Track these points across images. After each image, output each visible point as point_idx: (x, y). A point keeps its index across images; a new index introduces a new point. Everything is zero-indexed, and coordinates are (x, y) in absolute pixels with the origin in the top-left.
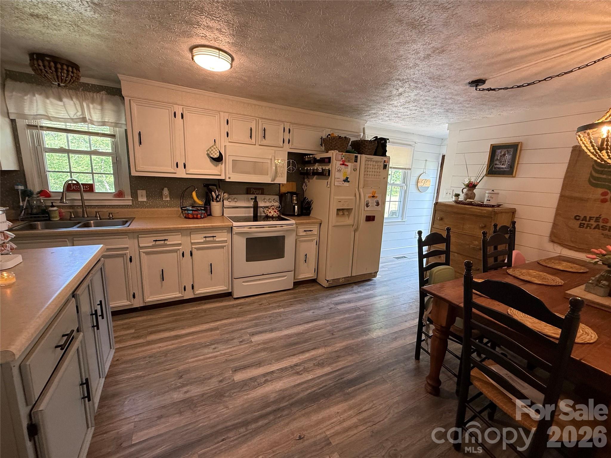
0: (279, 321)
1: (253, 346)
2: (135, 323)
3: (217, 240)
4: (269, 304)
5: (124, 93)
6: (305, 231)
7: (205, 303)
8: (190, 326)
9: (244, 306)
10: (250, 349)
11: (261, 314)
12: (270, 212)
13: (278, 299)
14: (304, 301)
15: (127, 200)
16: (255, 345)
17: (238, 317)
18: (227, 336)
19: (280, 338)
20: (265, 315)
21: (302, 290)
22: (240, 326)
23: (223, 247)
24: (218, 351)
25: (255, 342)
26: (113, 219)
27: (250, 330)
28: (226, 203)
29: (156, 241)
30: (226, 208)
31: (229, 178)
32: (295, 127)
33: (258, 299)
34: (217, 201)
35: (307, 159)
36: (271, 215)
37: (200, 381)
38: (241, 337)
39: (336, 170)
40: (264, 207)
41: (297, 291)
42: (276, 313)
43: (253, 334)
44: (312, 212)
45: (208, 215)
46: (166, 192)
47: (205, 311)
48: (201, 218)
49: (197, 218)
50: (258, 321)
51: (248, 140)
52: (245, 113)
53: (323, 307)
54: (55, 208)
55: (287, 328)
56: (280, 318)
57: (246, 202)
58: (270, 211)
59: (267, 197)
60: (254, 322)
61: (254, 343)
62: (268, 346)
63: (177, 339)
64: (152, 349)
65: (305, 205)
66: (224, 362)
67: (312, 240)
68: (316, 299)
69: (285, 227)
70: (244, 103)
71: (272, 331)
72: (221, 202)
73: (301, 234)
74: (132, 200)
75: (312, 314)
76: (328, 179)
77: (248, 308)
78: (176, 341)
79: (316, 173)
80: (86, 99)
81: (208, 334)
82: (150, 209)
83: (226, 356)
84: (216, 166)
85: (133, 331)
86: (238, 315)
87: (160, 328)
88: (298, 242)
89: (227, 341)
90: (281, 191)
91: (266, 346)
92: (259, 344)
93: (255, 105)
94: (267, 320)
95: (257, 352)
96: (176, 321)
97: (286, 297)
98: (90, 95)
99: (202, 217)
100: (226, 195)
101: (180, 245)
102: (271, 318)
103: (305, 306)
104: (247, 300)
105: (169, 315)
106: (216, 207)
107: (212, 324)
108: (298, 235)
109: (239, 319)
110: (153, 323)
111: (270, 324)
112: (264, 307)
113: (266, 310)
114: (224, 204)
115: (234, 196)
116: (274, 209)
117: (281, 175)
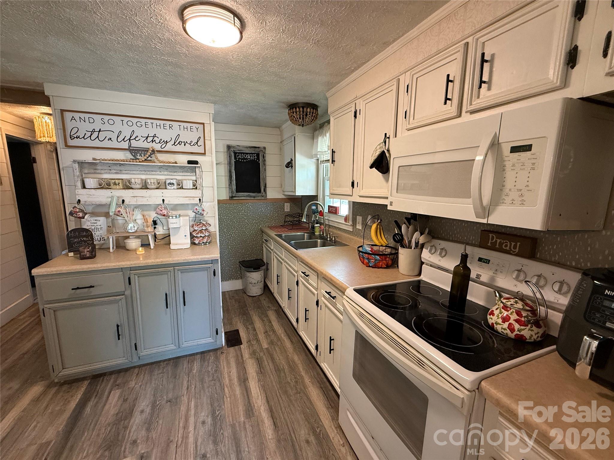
15: (350, 226)
28: (425, 254)
30: (426, 263)
31: (392, 204)
51: (442, 110)
54: (318, 225)
59: (535, 268)
74: (353, 226)
85: (265, 347)
89: (214, 434)
101: (315, 288)
109: (271, 444)
110: (277, 355)
114: (422, 255)
115: (443, 244)
116: (505, 308)
117: (522, 195)
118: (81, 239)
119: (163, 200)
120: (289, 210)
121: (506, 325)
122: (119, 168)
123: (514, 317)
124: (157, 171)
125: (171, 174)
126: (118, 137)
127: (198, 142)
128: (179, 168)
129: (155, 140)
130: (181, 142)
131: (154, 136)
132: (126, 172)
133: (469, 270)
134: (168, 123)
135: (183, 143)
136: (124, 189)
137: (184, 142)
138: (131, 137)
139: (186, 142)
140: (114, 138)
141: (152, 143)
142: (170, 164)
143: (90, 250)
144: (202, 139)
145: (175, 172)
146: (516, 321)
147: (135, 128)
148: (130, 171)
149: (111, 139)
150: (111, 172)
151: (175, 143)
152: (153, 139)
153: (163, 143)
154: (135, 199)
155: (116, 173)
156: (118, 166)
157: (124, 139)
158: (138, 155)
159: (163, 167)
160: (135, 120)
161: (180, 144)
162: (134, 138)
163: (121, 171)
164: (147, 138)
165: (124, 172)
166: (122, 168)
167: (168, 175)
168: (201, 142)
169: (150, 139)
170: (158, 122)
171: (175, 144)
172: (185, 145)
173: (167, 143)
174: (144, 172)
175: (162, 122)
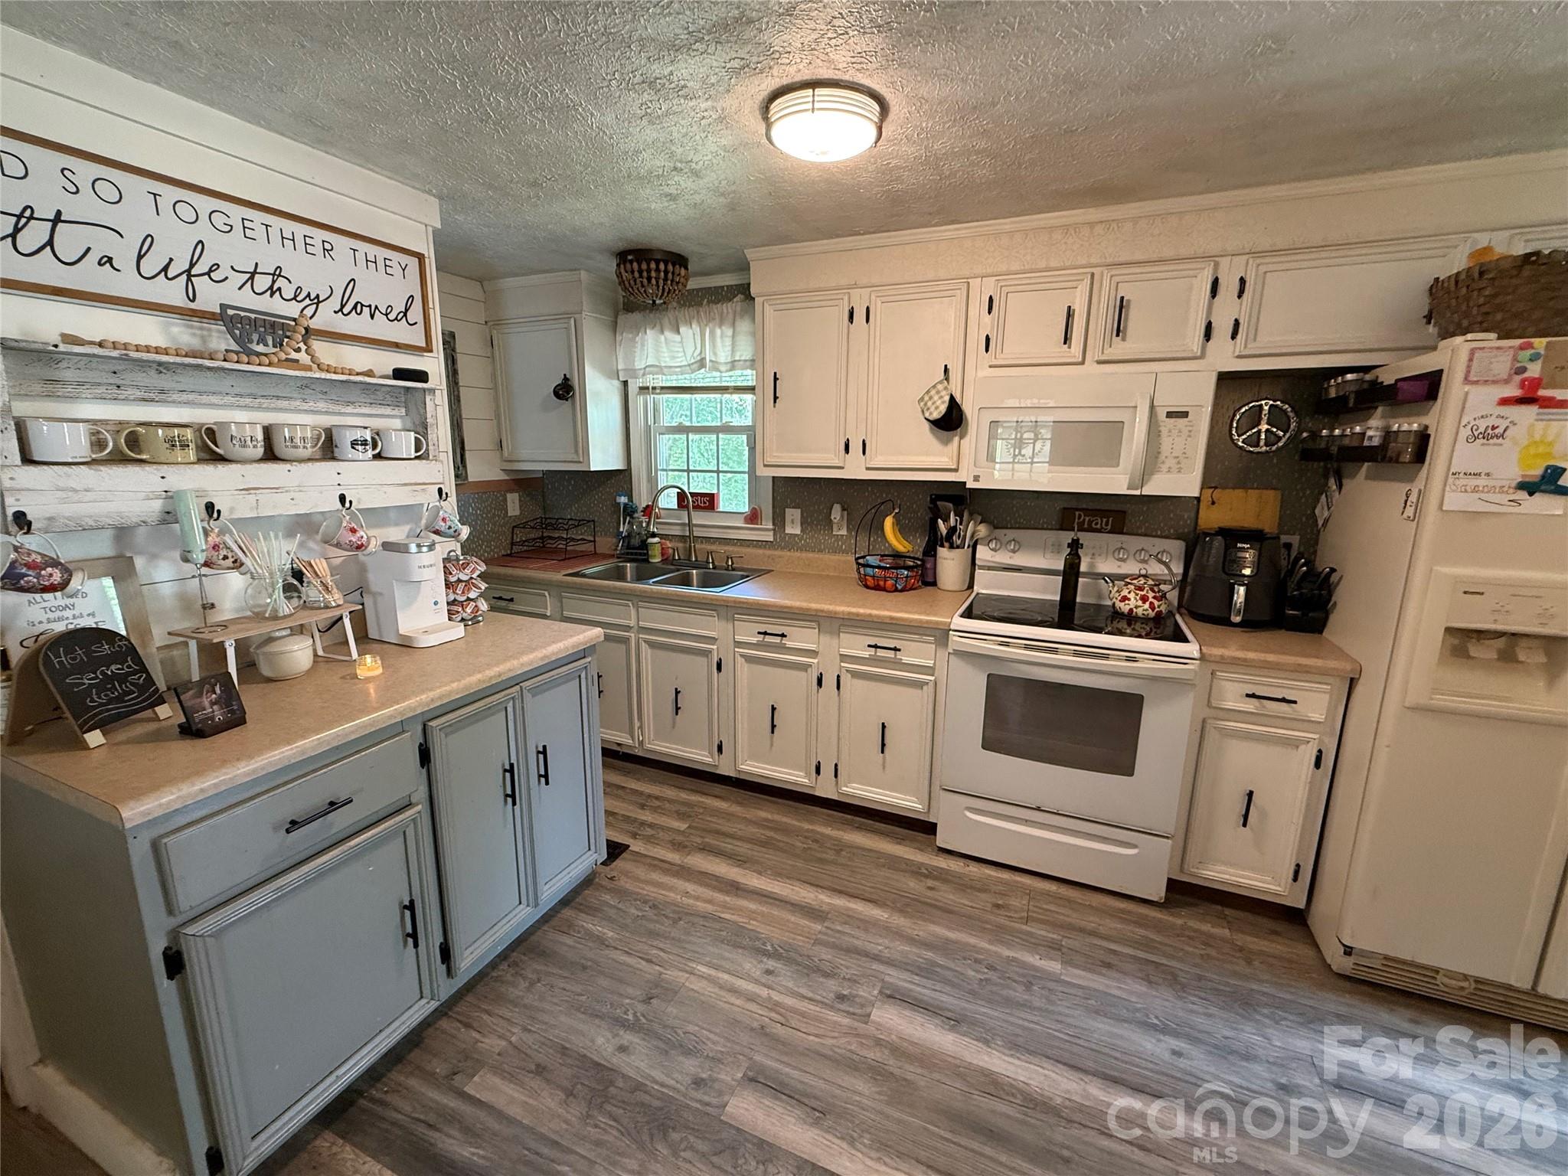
0: (1008, 1002)
1: (858, 1035)
2: (701, 811)
3: (906, 660)
4: (1027, 920)
5: (753, 291)
6: (1253, 696)
7: (859, 828)
8: (779, 874)
9: (944, 887)
10: (843, 1040)
11: (972, 941)
12: (1125, 599)
13: (1074, 918)
14: (1173, 980)
15: (765, 532)
16: (866, 1036)
17: (902, 911)
18: (826, 954)
19: (960, 1071)
20: (979, 950)
21: (1206, 927)
22: (878, 944)
23: (920, 685)
24: (769, 987)
25: (879, 1026)
26: (733, 570)
27: (896, 977)
28: (983, 553)
29: (765, 633)
30: (982, 568)
31: (976, 479)
32: (1271, 267)
33: (1006, 883)
34: (952, 547)
35: (1333, 394)
36: (1124, 607)
37: (668, 1041)
38: (853, 981)
39: (1465, 433)
40: (1110, 576)
41: (1179, 922)
42: (1024, 965)
43: (893, 996)
44: (1333, 619)
45: (926, 584)
46: (836, 513)
47: (840, 847)
48: (896, 590)
49: (884, 589)
50: (941, 961)
51: (1060, 352)
52: (1054, 264)
53: (1248, 1057)
54: (656, 540)
55: (1016, 1046)
56: (1019, 993)
57: (1048, 556)
58: (1125, 593)
59: (1134, 542)
60: (929, 955)
61: (871, 1029)
62: (897, 1071)
63: (728, 893)
64: (671, 889)
65: (1299, 587)
66: (752, 1029)
67: (1295, 744)
68: (1244, 1003)
69: (1145, 665)
70: (1051, 229)
71: (955, 1021)
72: (966, 552)
73: (1229, 705)
74: (774, 530)
75: (1167, 1056)
76: (1411, 479)
77: (947, 896)
78: (720, 897)
79: (1359, 454)
80: (710, 320)
81: (793, 919)
82: (804, 555)
83: (773, 1015)
84: (946, 442)
85: (683, 826)
86: (908, 905)
87: (727, 846)
88: (1212, 736)
89: (811, 969)
90: (1200, 522)
91: (892, 1064)
92: (878, 1043)
93: (1091, 225)
94: (971, 973)
95: (853, 1065)
96: (766, 844)
97: (1111, 925)
98: (716, 309)
99: (899, 587)
100: (983, 530)
101: (813, 653)
102: (993, 976)
103: (1162, 1002)
104: (974, 869)
105: (766, 820)
106: (950, 564)
107: (822, 897)
108: (1214, 703)
109: (899, 921)
110: (727, 827)
111: (973, 993)
112: (1002, 921)
113: (999, 933)
114: (977, 556)
115: (1011, 534)
116: (1141, 589)
117: (1179, 463)
118: (103, 673)
119: (342, 498)
120: (517, 513)
121: (1147, 606)
122: (152, 379)
123: (1151, 595)
124: (296, 399)
125: (337, 408)
126: (140, 257)
127: (407, 310)
128: (359, 392)
129: (279, 289)
130: (362, 305)
131: (277, 274)
132: (185, 397)
133: (1079, 558)
134: (320, 235)
135: (366, 310)
136: (200, 461)
137: (370, 306)
138: (192, 265)
139: (376, 307)
140: (125, 258)
141: (271, 296)
142: (352, 378)
143: (220, 697)
144: (417, 305)
145: (349, 403)
146: (1154, 598)
147: (203, 231)
148: (201, 393)
149: (110, 260)
150: (123, 394)
151: (343, 306)
152: (274, 282)
153: (307, 302)
154: (252, 498)
155: (144, 400)
156: (153, 373)
157: (165, 269)
158: (255, 337)
159: (313, 386)
160: (205, 204)
161: (359, 311)
162: (206, 270)
163: (162, 392)
164: (252, 278)
165: (175, 397)
166: (165, 381)
167: (327, 413)
168: (415, 314)
169: (262, 282)
170: (290, 227)
171: (345, 311)
172: (372, 317)
173: (319, 302)
174: (248, 401)
175: (301, 230)
